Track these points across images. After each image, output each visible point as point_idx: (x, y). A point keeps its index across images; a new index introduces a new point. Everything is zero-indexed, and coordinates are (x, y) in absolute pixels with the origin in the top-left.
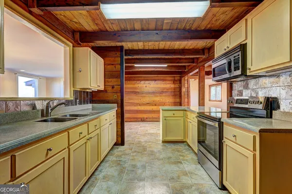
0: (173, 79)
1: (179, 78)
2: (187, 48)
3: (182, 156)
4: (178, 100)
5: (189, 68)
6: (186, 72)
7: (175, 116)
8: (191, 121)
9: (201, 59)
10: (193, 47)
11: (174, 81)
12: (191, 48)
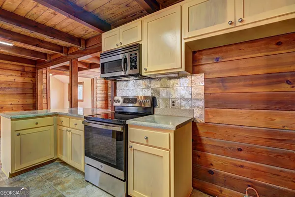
0: (20, 68)
1: (31, 69)
2: (58, 27)
3: (59, 184)
4: (30, 101)
5: (52, 58)
6: (46, 62)
7: (38, 126)
8: (70, 129)
9: (74, 51)
10: (68, 31)
11: (23, 73)
12: (64, 30)
